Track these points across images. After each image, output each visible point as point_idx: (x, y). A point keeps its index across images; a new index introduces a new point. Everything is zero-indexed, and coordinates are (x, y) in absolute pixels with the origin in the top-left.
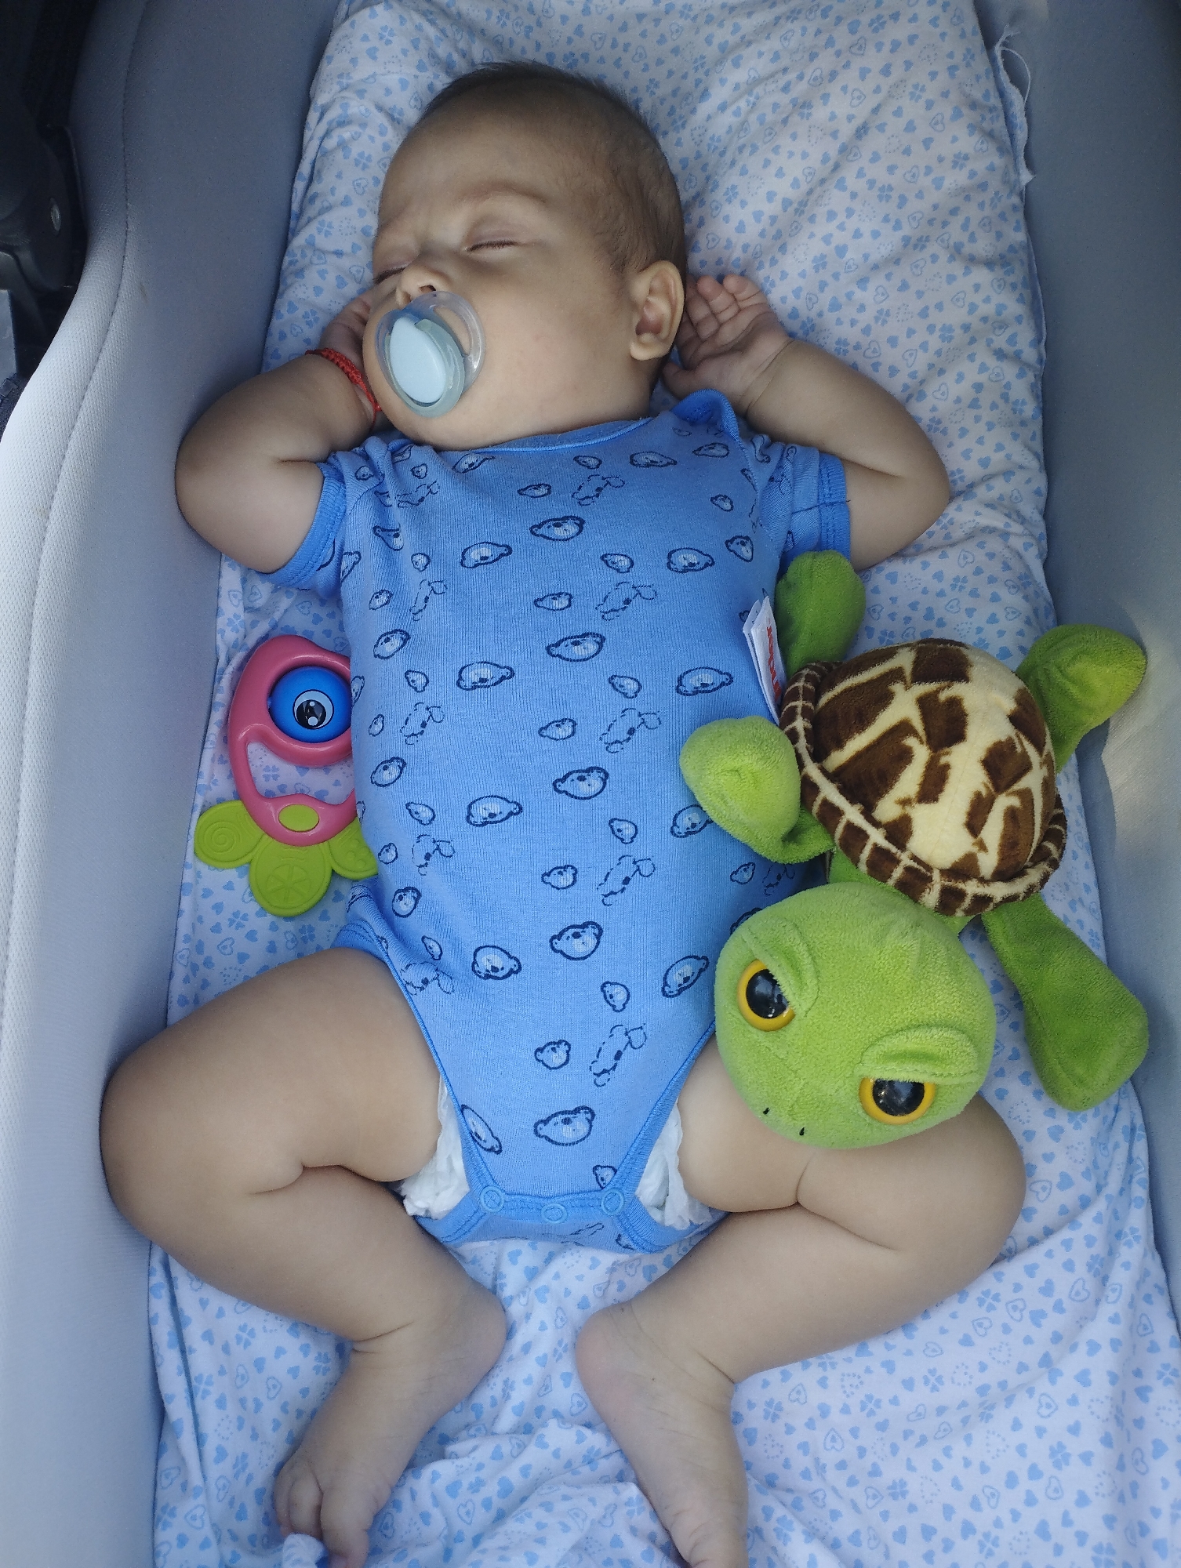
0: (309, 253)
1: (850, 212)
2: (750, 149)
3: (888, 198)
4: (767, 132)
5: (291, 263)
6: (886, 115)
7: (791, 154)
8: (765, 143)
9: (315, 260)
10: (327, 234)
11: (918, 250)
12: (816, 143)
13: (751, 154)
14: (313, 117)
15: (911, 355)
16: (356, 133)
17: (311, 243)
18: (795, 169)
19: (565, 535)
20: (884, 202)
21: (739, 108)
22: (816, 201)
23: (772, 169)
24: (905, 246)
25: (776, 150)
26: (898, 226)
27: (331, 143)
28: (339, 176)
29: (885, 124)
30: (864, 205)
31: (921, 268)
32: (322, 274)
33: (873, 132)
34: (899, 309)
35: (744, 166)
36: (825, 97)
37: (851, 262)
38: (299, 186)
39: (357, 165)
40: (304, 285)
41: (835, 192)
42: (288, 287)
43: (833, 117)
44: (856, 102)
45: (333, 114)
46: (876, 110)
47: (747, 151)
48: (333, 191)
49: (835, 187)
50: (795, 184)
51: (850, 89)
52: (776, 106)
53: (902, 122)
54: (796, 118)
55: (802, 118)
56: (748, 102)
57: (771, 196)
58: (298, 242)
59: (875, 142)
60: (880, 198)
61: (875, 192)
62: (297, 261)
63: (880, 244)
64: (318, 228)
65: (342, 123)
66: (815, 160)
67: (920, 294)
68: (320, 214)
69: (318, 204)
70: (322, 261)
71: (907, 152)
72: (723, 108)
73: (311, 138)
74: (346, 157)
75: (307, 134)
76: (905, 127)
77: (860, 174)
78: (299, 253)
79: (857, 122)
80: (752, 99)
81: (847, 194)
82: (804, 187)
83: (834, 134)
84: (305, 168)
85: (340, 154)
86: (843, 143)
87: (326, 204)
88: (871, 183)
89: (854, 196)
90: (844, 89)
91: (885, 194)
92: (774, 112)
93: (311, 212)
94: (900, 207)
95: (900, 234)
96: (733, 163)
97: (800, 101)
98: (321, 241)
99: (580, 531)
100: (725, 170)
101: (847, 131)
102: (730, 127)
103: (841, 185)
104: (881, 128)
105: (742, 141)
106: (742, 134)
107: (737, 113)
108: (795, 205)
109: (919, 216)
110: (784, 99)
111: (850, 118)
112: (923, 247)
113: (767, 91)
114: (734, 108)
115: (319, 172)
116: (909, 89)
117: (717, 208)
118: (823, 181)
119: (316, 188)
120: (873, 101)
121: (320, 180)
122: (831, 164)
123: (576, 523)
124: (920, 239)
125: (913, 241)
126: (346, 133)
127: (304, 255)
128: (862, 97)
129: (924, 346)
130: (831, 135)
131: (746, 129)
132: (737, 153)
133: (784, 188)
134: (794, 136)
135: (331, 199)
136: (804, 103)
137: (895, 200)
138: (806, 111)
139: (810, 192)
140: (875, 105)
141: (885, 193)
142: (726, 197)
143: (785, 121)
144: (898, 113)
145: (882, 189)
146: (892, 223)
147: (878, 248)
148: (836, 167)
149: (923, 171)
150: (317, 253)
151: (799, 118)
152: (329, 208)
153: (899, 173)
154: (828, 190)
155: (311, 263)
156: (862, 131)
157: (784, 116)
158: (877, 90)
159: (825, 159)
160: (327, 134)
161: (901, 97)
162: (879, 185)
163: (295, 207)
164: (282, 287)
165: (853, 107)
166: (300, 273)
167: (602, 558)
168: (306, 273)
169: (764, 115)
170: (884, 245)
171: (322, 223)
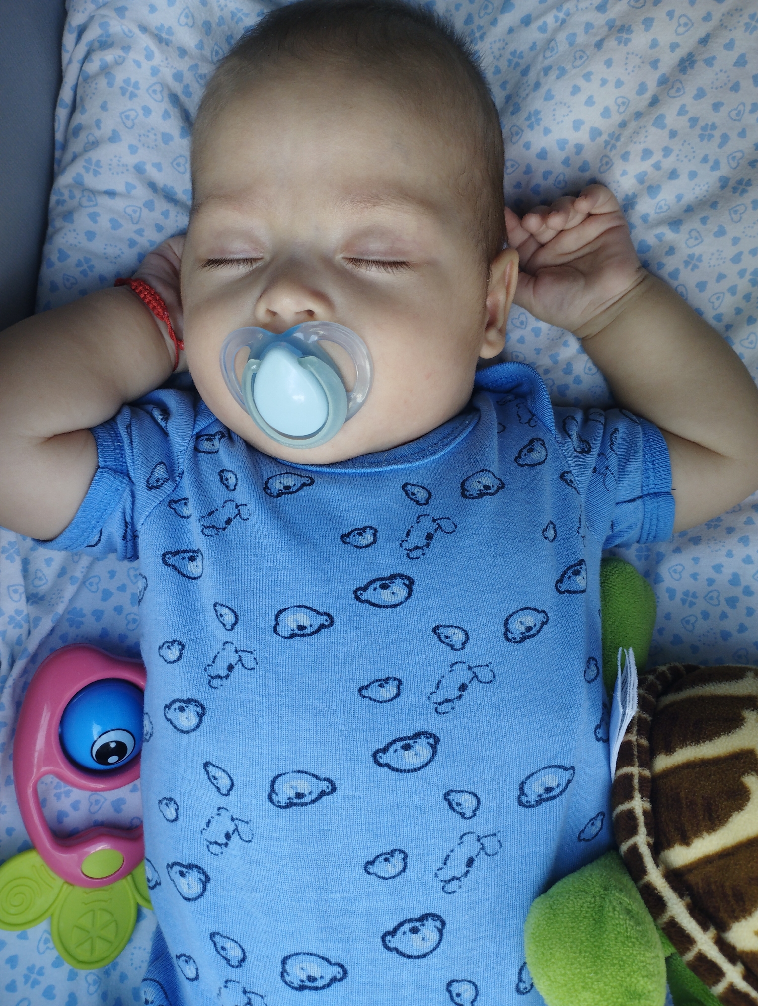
0: (78, 194)
1: (667, 151)
2: (557, 72)
3: (711, 136)
4: (578, 55)
5: (58, 202)
6: (716, 48)
7: (604, 82)
8: (574, 67)
9: (85, 202)
10: (96, 173)
11: (737, 194)
12: (633, 71)
13: (558, 78)
14: (69, 39)
15: (718, 298)
16: (120, 57)
17: (79, 183)
18: (607, 97)
19: (393, 600)
20: (705, 141)
21: (545, 23)
22: (631, 137)
23: (582, 97)
24: (723, 187)
25: (587, 76)
26: (716, 166)
27: (93, 67)
28: (104, 107)
29: (714, 58)
30: (683, 145)
31: (741, 214)
32: (94, 217)
33: (700, 65)
34: (713, 254)
35: (549, 90)
36: (648, 23)
37: (662, 203)
38: (62, 113)
39: (123, 94)
40: (74, 230)
41: (653, 130)
42: (57, 231)
43: (654, 44)
44: (681, 30)
45: (92, 34)
46: (704, 41)
47: (553, 75)
48: (98, 123)
49: (653, 125)
50: (606, 113)
51: (677, 14)
52: (588, 26)
53: (734, 55)
54: (612, 43)
55: (619, 43)
56: (556, 18)
57: (577, 125)
58: (64, 180)
59: (702, 77)
60: (701, 137)
61: (698, 131)
62: (64, 201)
63: (696, 185)
64: (84, 167)
65: (104, 44)
66: (629, 90)
67: (736, 241)
68: (86, 150)
69: (83, 137)
70: (91, 203)
71: (735, 88)
72: (527, 21)
73: (70, 62)
74: (110, 85)
75: (65, 57)
76: (735, 61)
77: (682, 111)
78: (66, 193)
79: (681, 53)
80: (561, 15)
81: (666, 133)
82: (616, 118)
83: (655, 64)
84: (66, 94)
85: (102, 82)
86: (664, 74)
87: (91, 139)
88: (694, 121)
89: (673, 134)
90: (670, 14)
91: (707, 133)
92: (586, 32)
93: (76, 146)
94: (721, 146)
95: (717, 174)
96: (537, 85)
97: (618, 23)
98: (90, 181)
99: (409, 595)
100: (527, 92)
101: (669, 61)
102: (534, 43)
103: (659, 122)
104: (709, 62)
105: (547, 62)
106: (548, 54)
107: (543, 29)
108: (605, 137)
109: (739, 155)
110: (599, 19)
111: (674, 47)
112: (744, 191)
113: (579, 7)
114: (540, 23)
115: (82, 100)
116: (745, 19)
117: (517, 133)
118: (638, 115)
119: (79, 118)
120: (702, 30)
121: (84, 111)
122: (648, 95)
123: (404, 584)
124: (740, 182)
125: (732, 183)
126: (109, 56)
127: (72, 197)
128: (689, 24)
129: (733, 290)
130: (650, 63)
131: (553, 49)
132: (542, 73)
133: (592, 118)
134: (609, 63)
135: (97, 133)
136: (623, 27)
137: (717, 140)
138: (625, 36)
139: (623, 125)
140: (703, 35)
141: (707, 131)
142: (527, 123)
143: (599, 45)
144: (729, 46)
145: (704, 128)
146: (711, 163)
147: (694, 189)
148: (655, 102)
149: (748, 108)
150: (86, 193)
151: (616, 42)
152: (95, 144)
153: (724, 111)
154: (645, 127)
155: (80, 205)
156: (686, 64)
157: (598, 38)
158: (707, 17)
159: (642, 88)
160: (87, 57)
161: (735, 28)
162: (701, 123)
163: (59, 136)
164: (50, 230)
165: (678, 34)
166: (68, 216)
167: (435, 630)
168: (76, 216)
169: (574, 35)
170: (699, 186)
171: (89, 161)
